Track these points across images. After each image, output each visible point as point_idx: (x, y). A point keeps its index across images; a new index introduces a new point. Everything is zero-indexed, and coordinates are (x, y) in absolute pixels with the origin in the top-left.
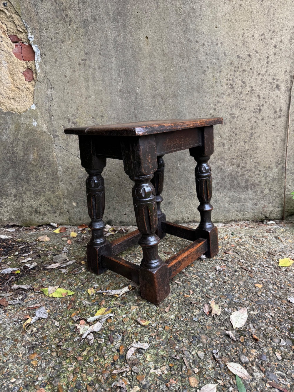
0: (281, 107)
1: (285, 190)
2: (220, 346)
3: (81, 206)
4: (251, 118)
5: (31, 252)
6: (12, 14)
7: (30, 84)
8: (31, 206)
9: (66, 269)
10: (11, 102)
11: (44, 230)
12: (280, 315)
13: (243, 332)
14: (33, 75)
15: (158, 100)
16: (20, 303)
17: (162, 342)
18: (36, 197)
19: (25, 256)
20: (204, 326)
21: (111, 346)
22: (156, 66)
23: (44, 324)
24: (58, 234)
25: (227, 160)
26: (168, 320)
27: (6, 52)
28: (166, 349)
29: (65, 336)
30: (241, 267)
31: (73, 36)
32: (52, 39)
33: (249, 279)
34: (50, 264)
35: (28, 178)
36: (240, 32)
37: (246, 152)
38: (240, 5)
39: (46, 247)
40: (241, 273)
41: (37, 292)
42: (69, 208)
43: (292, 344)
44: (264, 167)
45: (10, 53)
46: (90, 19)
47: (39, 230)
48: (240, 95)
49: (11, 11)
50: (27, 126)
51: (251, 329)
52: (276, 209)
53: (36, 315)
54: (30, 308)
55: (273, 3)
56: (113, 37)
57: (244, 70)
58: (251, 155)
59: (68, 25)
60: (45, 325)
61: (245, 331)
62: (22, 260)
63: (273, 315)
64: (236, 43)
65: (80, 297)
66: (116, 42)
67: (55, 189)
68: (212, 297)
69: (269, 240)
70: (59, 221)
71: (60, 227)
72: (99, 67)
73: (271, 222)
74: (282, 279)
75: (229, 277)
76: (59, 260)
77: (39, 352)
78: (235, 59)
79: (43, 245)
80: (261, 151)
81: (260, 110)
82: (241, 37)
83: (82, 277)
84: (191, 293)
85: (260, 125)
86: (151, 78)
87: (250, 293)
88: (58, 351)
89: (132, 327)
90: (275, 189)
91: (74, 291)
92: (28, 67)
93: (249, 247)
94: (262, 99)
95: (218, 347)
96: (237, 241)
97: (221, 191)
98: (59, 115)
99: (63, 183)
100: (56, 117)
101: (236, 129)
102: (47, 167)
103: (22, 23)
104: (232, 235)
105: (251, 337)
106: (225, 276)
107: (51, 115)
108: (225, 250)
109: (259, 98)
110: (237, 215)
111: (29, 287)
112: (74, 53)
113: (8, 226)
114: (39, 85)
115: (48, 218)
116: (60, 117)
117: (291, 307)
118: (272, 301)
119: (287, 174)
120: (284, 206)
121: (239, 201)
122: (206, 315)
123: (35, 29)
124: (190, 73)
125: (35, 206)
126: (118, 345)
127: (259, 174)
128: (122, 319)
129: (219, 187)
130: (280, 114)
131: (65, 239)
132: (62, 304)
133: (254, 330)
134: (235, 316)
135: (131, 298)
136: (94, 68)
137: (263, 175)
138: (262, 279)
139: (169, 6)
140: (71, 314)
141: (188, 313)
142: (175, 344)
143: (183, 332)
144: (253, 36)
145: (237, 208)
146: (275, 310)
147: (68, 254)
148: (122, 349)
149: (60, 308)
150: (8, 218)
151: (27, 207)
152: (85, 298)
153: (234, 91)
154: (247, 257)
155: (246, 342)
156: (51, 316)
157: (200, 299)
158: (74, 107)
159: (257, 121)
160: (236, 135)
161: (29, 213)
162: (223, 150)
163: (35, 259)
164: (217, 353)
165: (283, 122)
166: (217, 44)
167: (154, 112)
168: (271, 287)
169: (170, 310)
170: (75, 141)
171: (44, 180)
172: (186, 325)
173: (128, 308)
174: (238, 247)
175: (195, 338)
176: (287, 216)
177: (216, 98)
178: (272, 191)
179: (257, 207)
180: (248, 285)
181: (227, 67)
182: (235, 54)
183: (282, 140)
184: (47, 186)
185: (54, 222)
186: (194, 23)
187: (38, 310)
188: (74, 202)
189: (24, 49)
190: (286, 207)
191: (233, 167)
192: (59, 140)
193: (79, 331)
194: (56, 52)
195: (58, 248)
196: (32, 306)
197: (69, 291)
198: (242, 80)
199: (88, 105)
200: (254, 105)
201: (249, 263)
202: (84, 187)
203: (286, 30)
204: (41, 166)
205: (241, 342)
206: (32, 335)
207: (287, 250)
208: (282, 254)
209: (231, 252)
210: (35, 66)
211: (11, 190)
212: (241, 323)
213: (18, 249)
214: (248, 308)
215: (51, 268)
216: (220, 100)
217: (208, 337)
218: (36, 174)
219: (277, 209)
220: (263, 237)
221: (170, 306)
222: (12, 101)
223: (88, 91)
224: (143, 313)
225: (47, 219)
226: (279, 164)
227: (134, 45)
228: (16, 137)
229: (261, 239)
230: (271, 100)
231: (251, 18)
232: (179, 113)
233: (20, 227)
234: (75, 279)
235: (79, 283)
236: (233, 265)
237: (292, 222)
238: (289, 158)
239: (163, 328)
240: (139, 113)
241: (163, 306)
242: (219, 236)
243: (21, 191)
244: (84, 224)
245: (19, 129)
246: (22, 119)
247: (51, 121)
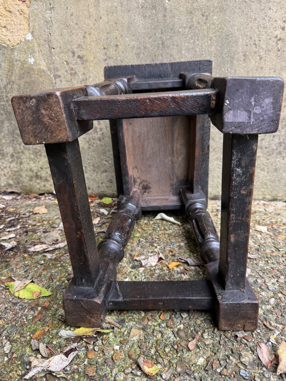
3: (90, 171)
7: (24, 5)
8: (31, 169)
9: (52, 253)
10: (2, 32)
11: (45, 200)
15: (197, 17)
18: (35, 158)
19: (9, 231)
26: (192, 368)
34: (35, 245)
39: (39, 222)
41: (1, 286)
47: (39, 198)
50: (22, 64)
65: (58, 301)
76: (49, 239)
79: (37, 218)
89: (126, 374)
91: (52, 290)
98: (60, 47)
100: (57, 50)
107: (51, 48)
113: (5, 193)
114: (35, 6)
116: (62, 50)
122: (265, 367)
125: (35, 169)
128: (112, 353)
129: (281, 149)
132: (28, 312)
140: (35, 331)
149: (24, 317)
150: (6, 183)
151: (26, 170)
156: (5, 332)
158: (80, 34)
161: (28, 178)
167: (189, 36)
173: (126, 333)
192: (61, 81)
195: (53, 223)
197: (44, 290)
199: (98, 31)
202: (93, 146)
211: (8, 148)
213: (6, 221)
215: (34, 250)
222: (4, 30)
223: (98, 10)
224: (150, 345)
225: (50, 186)
228: (9, 79)
232: (228, 36)
234: (61, 270)
240: (168, 39)
241: (186, 335)
242: (279, 220)
243: (18, 150)
244: (93, 195)
245: (13, 68)
246: (16, 54)
247: (51, 56)
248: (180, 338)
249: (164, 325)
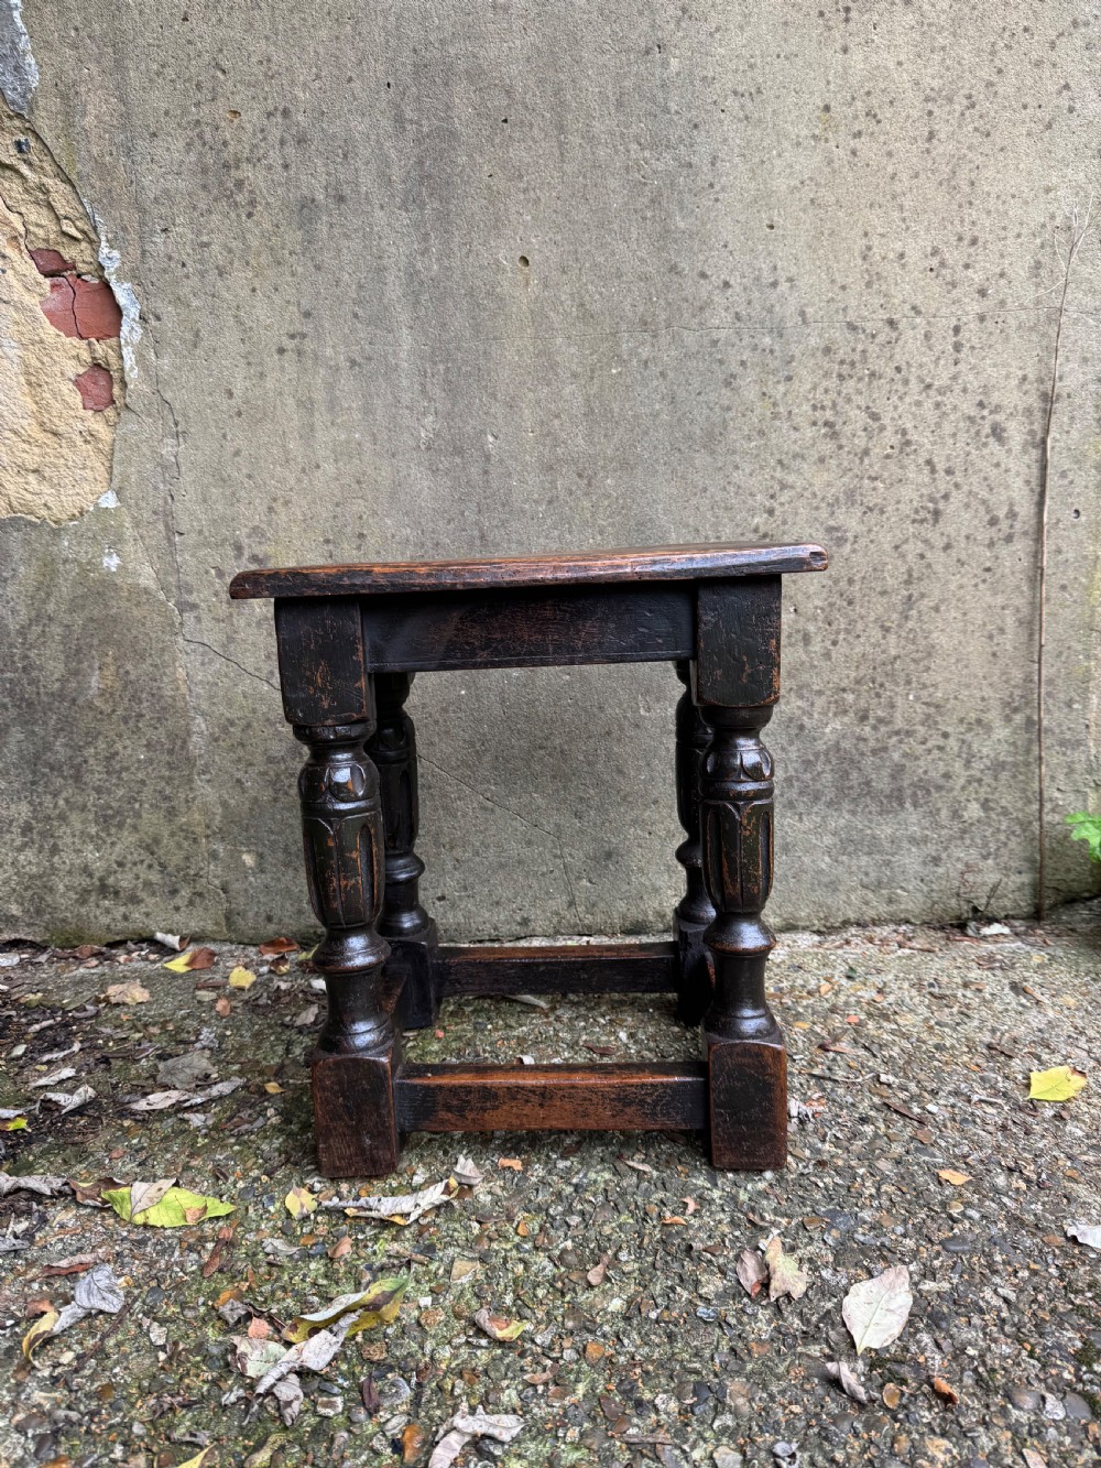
0: (1011, 505)
1: (1042, 805)
2: (804, 1423)
3: (275, 865)
4: (906, 541)
5: (76, 1047)
6: (45, 180)
7: (99, 418)
8: (86, 866)
9: (205, 1112)
10: (27, 483)
11: (131, 961)
12: (1040, 1297)
13: (896, 1367)
14: (111, 388)
15: (567, 478)
16: (15, 1251)
17: (571, 1412)
18: (103, 835)
19: (49, 1063)
20: (740, 1344)
21: (370, 1428)
22: (558, 359)
23: (105, 1336)
24: (182, 975)
25: (820, 693)
26: (598, 1319)
27: (16, 309)
28: (589, 1441)
29: (188, 1387)
30: (885, 1104)
31: (259, 254)
32: (184, 265)
33: (917, 1149)
34: (145, 1095)
35: (80, 759)
36: (855, 242)
37: (889, 667)
38: (854, 153)
39: (135, 1028)
40: (882, 1126)
41: (86, 1206)
42: (231, 877)
43: (1089, 1416)
44: (961, 721)
45: (31, 311)
46: (322, 197)
47: (111, 958)
48: (862, 460)
49: (42, 168)
50: (84, 570)
51: (927, 1354)
52: (1013, 878)
53: (77, 1297)
54: (54, 1272)
55: (968, 148)
56: (403, 258)
57: (873, 374)
58: (908, 675)
59: (244, 217)
60: (111, 1342)
61: (901, 1362)
62: (40, 1077)
63: (1012, 1297)
64: (840, 280)
65: (254, 1226)
66: (412, 274)
67: (178, 803)
68: (773, 1223)
69: (988, 997)
70: (187, 927)
71: (192, 948)
72: (353, 363)
73: (996, 928)
74: (1042, 1150)
75: (837, 1142)
76: (181, 1076)
77: (79, 1454)
78: (838, 334)
79: (124, 1018)
80: (945, 663)
81: (937, 514)
82: (859, 261)
83: (265, 1147)
84: (692, 1207)
85: (939, 568)
86: (538, 402)
87: (921, 1207)
88: (155, 1449)
89: (455, 1348)
90: (1003, 803)
91: (232, 1199)
92: (94, 358)
93: (915, 1026)
94: (943, 474)
95: (794, 1427)
96: (868, 1004)
97: (801, 808)
98: (201, 532)
99: (208, 781)
100: (192, 539)
101: (851, 581)
102: (151, 719)
103: (81, 209)
104: (849, 977)
105: (926, 1388)
106: (824, 1141)
107: (172, 531)
108: (823, 1038)
109: (933, 471)
110: (867, 903)
111: (57, 1183)
112: (261, 311)
114: (131, 425)
115: (147, 915)
116: (205, 538)
117: (1084, 1263)
118: (1004, 1237)
119: (1048, 748)
120: (1041, 867)
121: (873, 847)
122: (749, 1296)
123: (124, 229)
124: (679, 385)
125: (98, 867)
126: (396, 1424)
127: (941, 748)
128: (416, 1313)
129: (793, 794)
130: (1012, 526)
131: (206, 995)
132: (181, 1255)
133: (938, 1357)
134: (863, 1298)
135: (455, 1230)
136: (332, 363)
137: (956, 749)
138: (966, 1149)
139: (601, 153)
140: (215, 1294)
141: (679, 1289)
142: (623, 1419)
143: (657, 1368)
144: (902, 256)
145: (867, 874)
146: (1020, 1274)
147: (217, 1053)
148: (411, 1439)
149: (176, 1269)
151: (70, 872)
152: (274, 1227)
153: (840, 447)
154: (908, 1063)
155: (905, 1407)
156: (138, 1305)
157: (727, 1230)
158: (258, 501)
159: (928, 555)
160: (850, 603)
161: (74, 897)
162: (804, 657)
163: (89, 1072)
164: (793, 1456)
165: (1022, 556)
166: (774, 284)
167: (549, 521)
168: (1001, 1181)
169: (607, 1279)
170: (259, 624)
171: (138, 769)
172: (671, 1337)
173: (441, 1271)
174: (871, 1025)
175: (706, 1394)
176: (1053, 907)
177: (775, 471)
178: (993, 809)
179: (941, 870)
180: (912, 1175)
181: (813, 361)
182: (841, 317)
183: (1021, 623)
184: (147, 793)
185: (170, 932)
186: (693, 211)
187: (88, 1278)
188: (249, 852)
189: (82, 299)
190: (1050, 871)
191: (846, 719)
192: (198, 619)
193: (244, 1366)
194: (198, 309)
195: (179, 1030)
196: (64, 1263)
197: (212, 1202)
198: (868, 408)
199: (308, 497)
200: (915, 496)
201: (913, 1086)
202: (286, 793)
203: (1019, 236)
204: (130, 717)
205: (888, 1409)
206: (55, 1380)
207: (1058, 1036)
208: (1039, 1050)
209: (844, 1045)
210: (122, 358)
211: (13, 806)
212: (884, 1331)
213: (26, 1033)
214: (912, 1267)
215: (149, 1108)
216: (791, 479)
217: (755, 1388)
218: (111, 744)
219: (1016, 880)
220: (966, 985)
221: (605, 1260)
222: (32, 478)
223: (310, 446)
224: (501, 1288)
225: (143, 918)
226: (1016, 710)
227: (479, 287)
228: (39, 610)
229: (959, 995)
230: (974, 479)
231: (894, 197)
232: (642, 524)
233: (39, 947)
234: (240, 1152)
235: (251, 1169)
236: (853, 1096)
237: (1072, 930)
238: (1050, 689)
239: (578, 1352)
240: (496, 526)
241: (580, 1261)
242: (800, 982)
243: (49, 812)
244: (282, 939)
245: (52, 579)
246: (66, 544)
247: (171, 553)
248: (568, 1266)
249: (527, 1246)
